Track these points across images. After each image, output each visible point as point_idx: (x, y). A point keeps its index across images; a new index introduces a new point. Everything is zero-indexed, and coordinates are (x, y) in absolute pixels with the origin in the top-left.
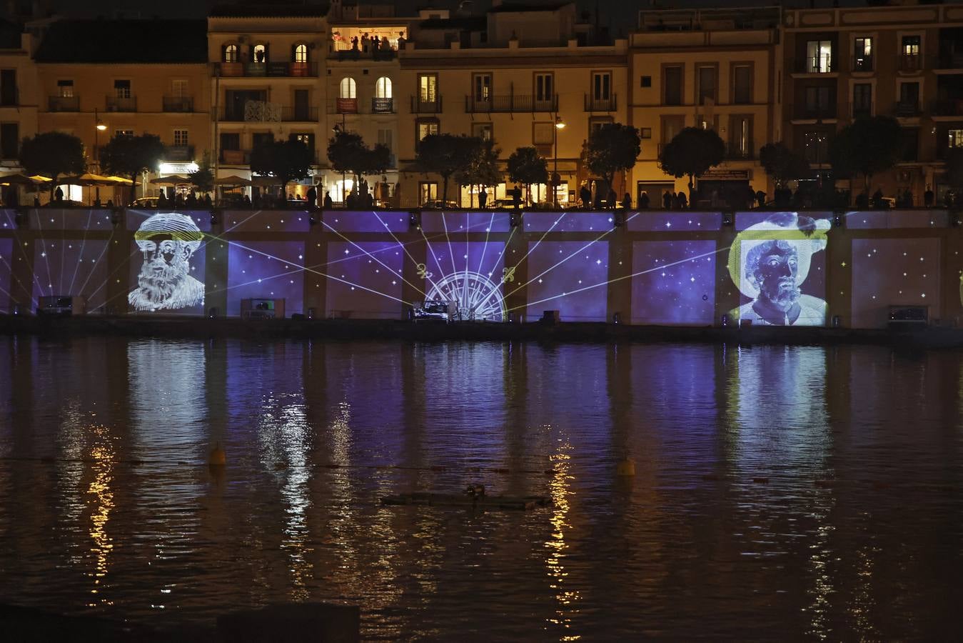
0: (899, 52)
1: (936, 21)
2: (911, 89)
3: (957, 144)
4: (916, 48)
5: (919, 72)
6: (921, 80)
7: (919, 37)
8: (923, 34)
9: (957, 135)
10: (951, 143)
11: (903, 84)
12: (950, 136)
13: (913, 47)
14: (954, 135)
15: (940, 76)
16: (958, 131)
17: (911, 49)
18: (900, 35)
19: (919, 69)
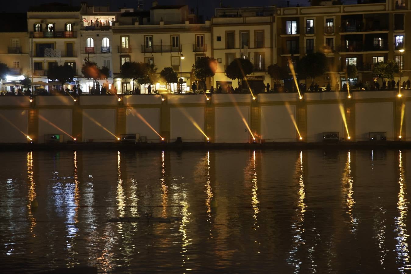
0: (325, 26)
1: (340, 12)
2: (330, 41)
3: (349, 64)
4: (331, 24)
5: (333, 34)
6: (334, 37)
7: (333, 19)
9: (350, 60)
10: (347, 64)
11: (326, 39)
12: (347, 61)
14: (348, 60)
15: (342, 36)
16: (350, 59)
18: (325, 18)
19: (333, 33)
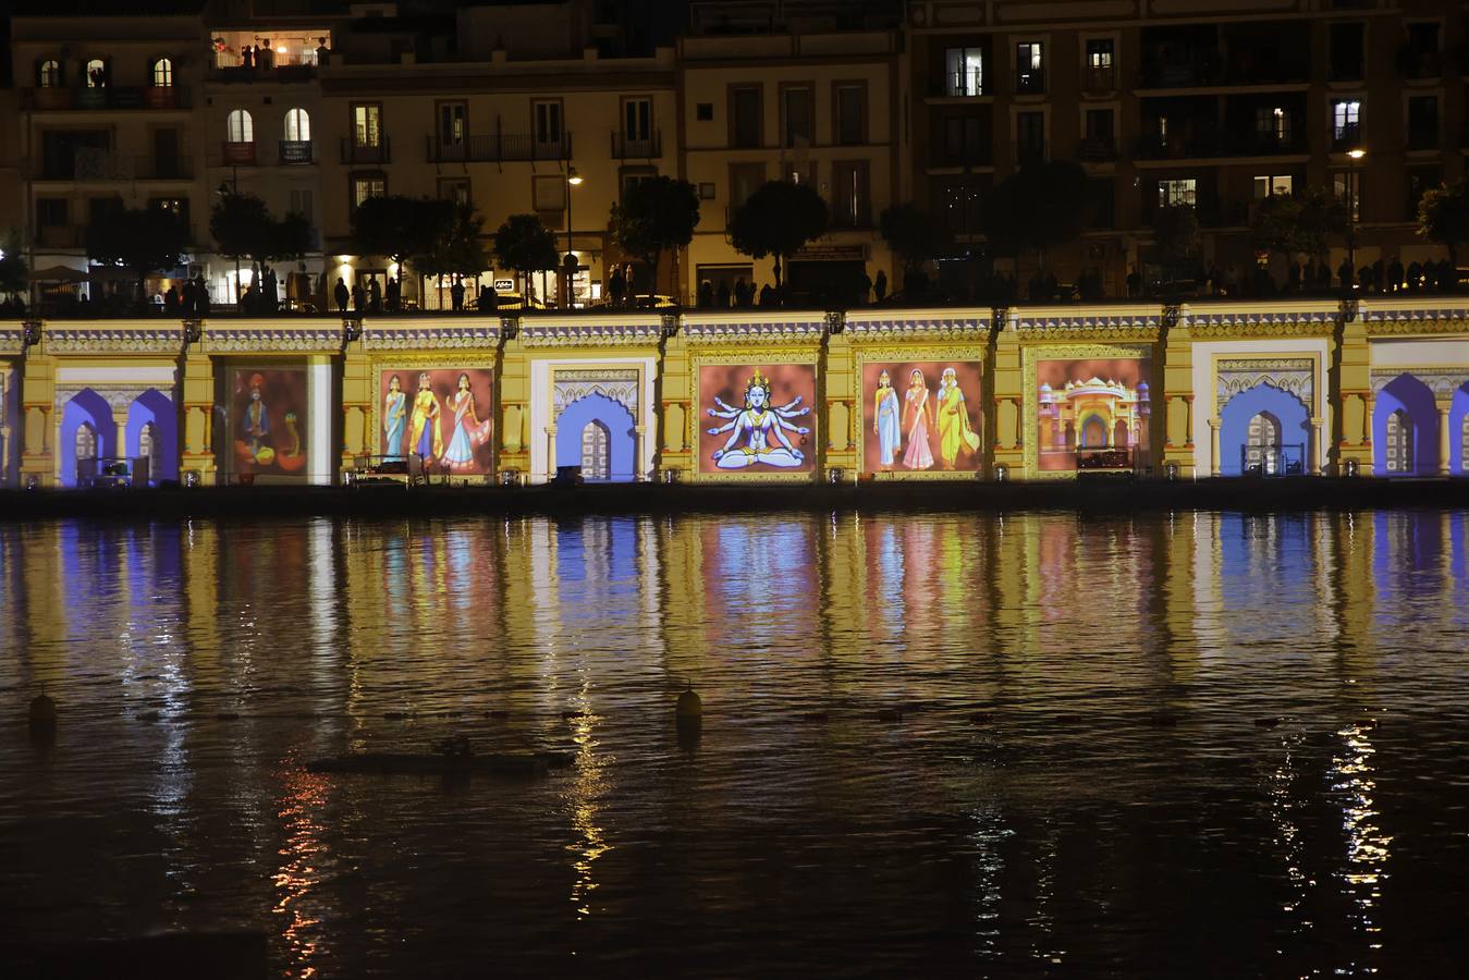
0: (1083, 64)
1: (1136, 16)
2: (1101, 120)
3: (1171, 202)
4: (1107, 57)
5: (1113, 93)
6: (1116, 107)
7: (1111, 41)
8: (1116, 36)
9: (1172, 189)
10: (1162, 201)
11: (1089, 112)
12: (1161, 190)
13: (1103, 55)
14: (1167, 188)
15: (1145, 100)
16: (1172, 183)
17: (1101, 59)
18: (1083, 38)
19: (1112, 89)
